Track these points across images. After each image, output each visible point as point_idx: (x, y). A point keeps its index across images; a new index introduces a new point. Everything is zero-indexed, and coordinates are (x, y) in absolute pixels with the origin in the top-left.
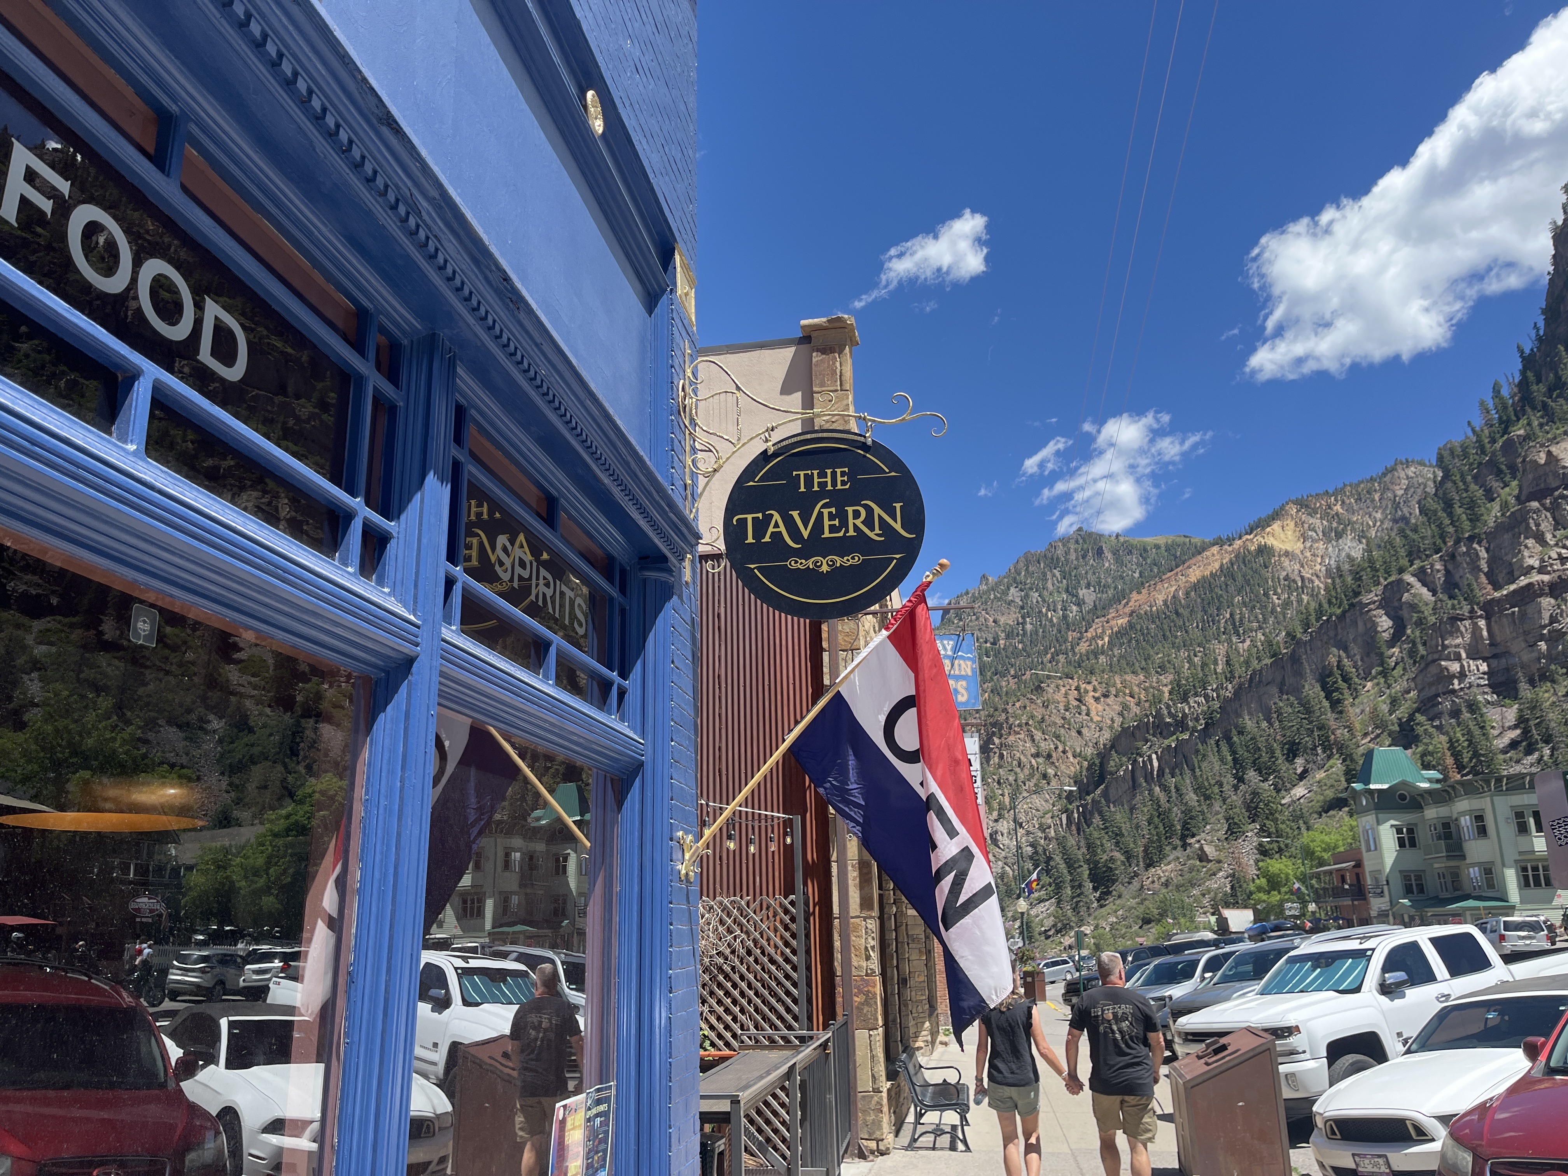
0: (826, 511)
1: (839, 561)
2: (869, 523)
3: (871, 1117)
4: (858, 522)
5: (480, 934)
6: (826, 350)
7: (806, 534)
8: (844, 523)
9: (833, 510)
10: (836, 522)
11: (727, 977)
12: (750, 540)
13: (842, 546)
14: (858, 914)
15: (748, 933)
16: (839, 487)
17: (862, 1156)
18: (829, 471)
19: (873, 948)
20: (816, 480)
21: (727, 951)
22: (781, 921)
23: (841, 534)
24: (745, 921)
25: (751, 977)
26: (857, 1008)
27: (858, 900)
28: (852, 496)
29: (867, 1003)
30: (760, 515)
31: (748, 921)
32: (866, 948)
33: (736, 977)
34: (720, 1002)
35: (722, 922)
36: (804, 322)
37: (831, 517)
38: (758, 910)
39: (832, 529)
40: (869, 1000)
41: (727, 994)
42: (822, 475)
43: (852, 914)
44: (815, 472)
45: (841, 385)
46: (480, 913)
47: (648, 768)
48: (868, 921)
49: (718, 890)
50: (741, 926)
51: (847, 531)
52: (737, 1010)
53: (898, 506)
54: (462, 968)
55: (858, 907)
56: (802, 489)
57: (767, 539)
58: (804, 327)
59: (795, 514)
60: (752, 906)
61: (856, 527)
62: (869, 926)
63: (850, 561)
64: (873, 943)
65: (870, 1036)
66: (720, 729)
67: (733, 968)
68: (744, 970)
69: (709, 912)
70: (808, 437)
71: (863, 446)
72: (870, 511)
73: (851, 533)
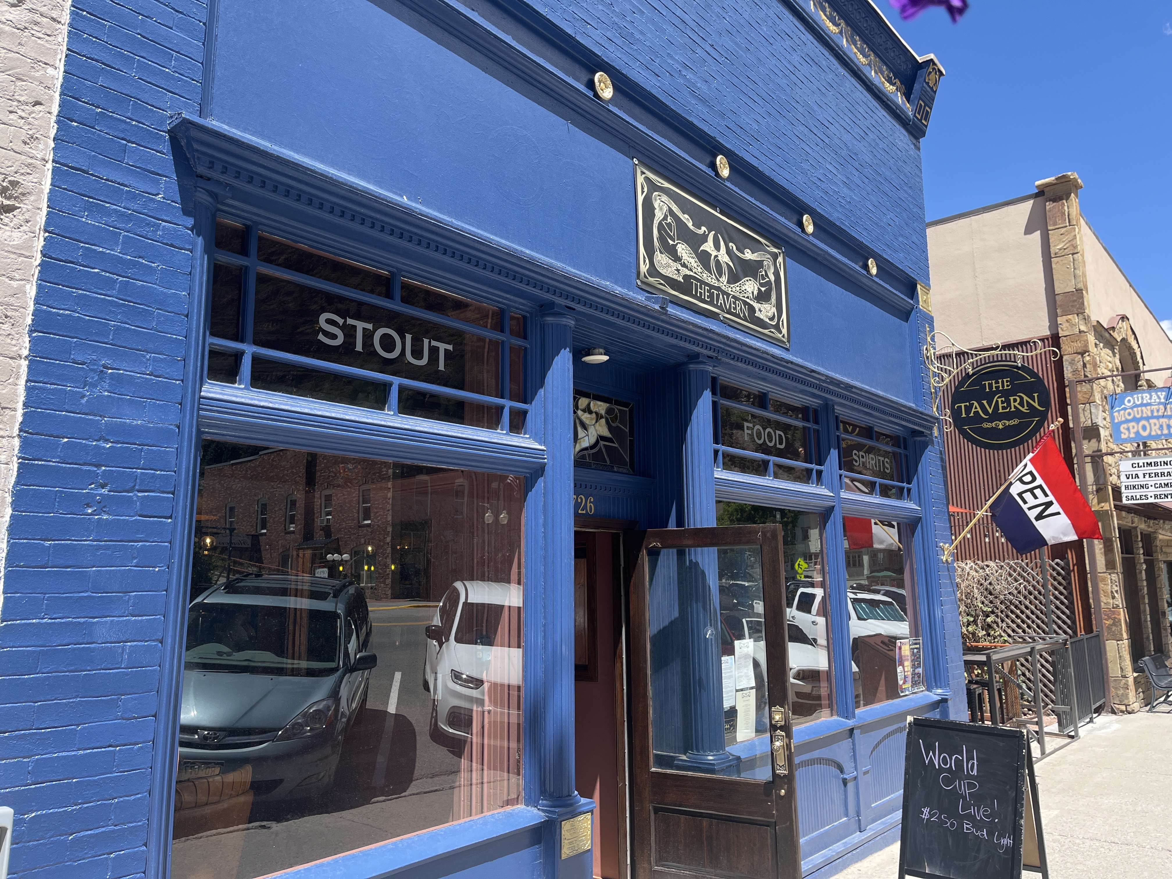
0: (1000, 400)
1: (1007, 423)
2: (1021, 404)
3: (1121, 692)
4: (1016, 404)
5: (861, 578)
6: (1056, 199)
7: (990, 411)
8: (1009, 405)
9: (1003, 399)
10: (1005, 405)
11: (1016, 607)
12: (964, 415)
13: (1009, 416)
14: (1105, 571)
15: (1028, 582)
16: (1006, 388)
17: (1113, 712)
18: (1000, 381)
19: (1117, 591)
20: (994, 385)
21: (1015, 592)
22: (1051, 575)
23: (1008, 410)
24: (1025, 575)
25: (1033, 607)
26: (1107, 627)
27: (1104, 562)
28: (1013, 392)
29: (1114, 624)
30: (968, 404)
31: (1028, 574)
32: (1112, 592)
33: (1023, 607)
34: (1013, 621)
35: (1010, 575)
36: (1038, 183)
37: (1003, 402)
38: (1034, 568)
39: (1003, 408)
40: (1116, 622)
41: (1018, 617)
42: (997, 383)
43: (1099, 571)
44: (993, 382)
45: (1069, 222)
46: (861, 565)
47: (924, 519)
48: (1113, 575)
49: (1006, 556)
50: (1022, 576)
51: (1011, 408)
52: (1025, 626)
53: (1036, 395)
54: (853, 599)
55: (1104, 566)
56: (987, 390)
57: (972, 414)
58: (1037, 187)
59: (985, 402)
60: (1030, 565)
61: (1015, 407)
62: (1113, 578)
63: (1012, 423)
64: (1116, 588)
65: (1118, 644)
66: (998, 459)
67: (1020, 602)
68: (1027, 603)
69: (1001, 569)
70: (989, 365)
71: (1017, 367)
72: (1021, 398)
73: (1013, 409)
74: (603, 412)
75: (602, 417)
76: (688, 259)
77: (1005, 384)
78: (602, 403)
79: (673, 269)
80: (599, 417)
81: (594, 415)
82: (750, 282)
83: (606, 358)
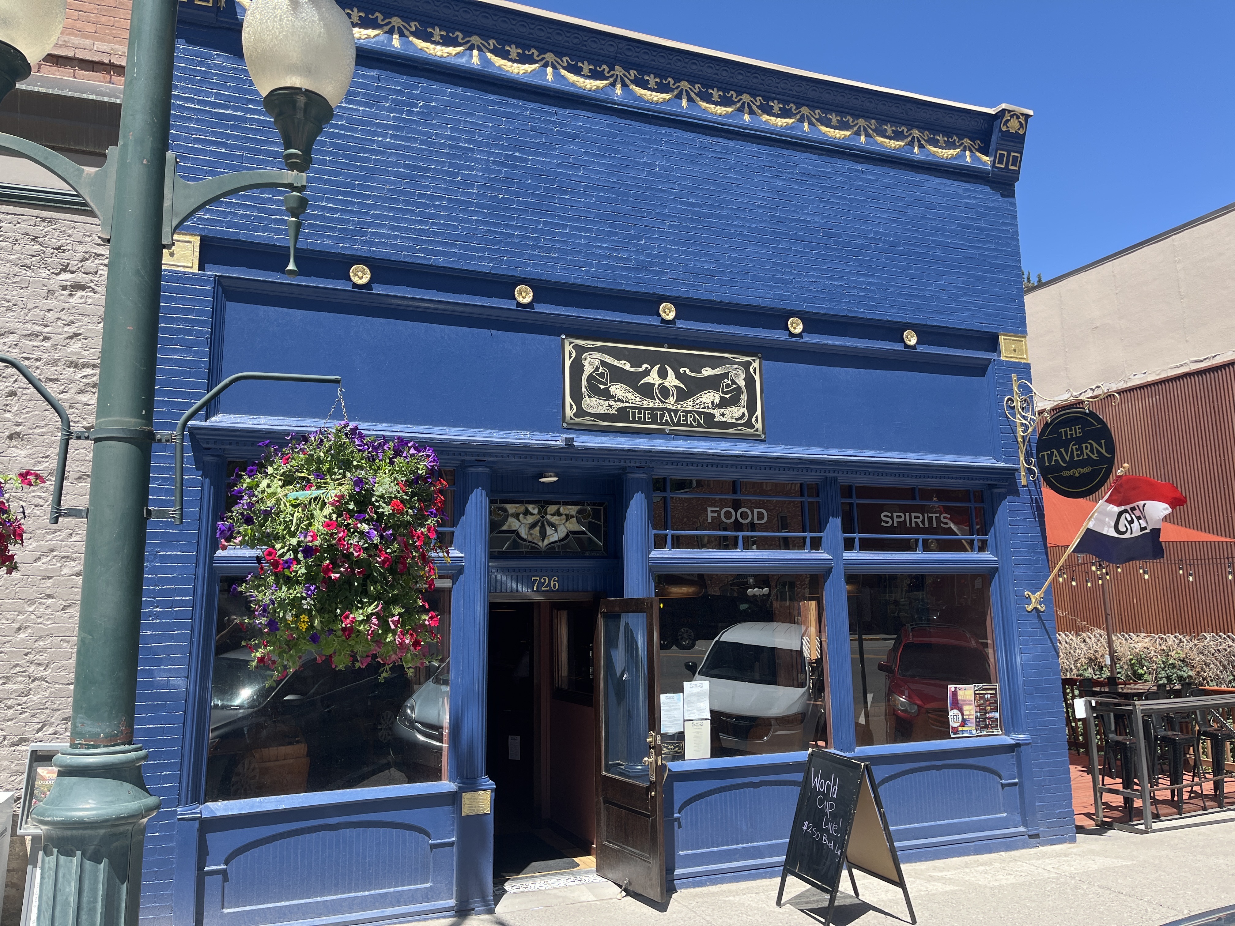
0: (1074, 447)
1: (1082, 471)
2: (1092, 451)
7: (1068, 459)
8: (1082, 453)
9: (1077, 446)
10: (1079, 452)
12: (1047, 464)
13: (1082, 464)
16: (1078, 435)
18: (1073, 428)
20: (1069, 433)
23: (1082, 458)
28: (1084, 439)
30: (1049, 452)
37: (1077, 450)
39: (1078, 456)
42: (1071, 430)
44: (1068, 429)
47: (1000, 569)
51: (1084, 456)
53: (1103, 441)
56: (1064, 438)
57: (1053, 463)
59: (1062, 450)
61: (1087, 454)
63: (1086, 470)
70: (1062, 413)
71: (1085, 413)
72: (1091, 445)
73: (1086, 457)
74: (574, 513)
75: (572, 517)
76: (623, 395)
77: (1076, 431)
78: (573, 507)
79: (604, 406)
80: (568, 517)
81: (564, 517)
82: (709, 394)
83: (556, 479)
